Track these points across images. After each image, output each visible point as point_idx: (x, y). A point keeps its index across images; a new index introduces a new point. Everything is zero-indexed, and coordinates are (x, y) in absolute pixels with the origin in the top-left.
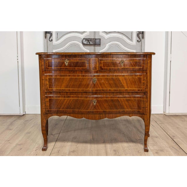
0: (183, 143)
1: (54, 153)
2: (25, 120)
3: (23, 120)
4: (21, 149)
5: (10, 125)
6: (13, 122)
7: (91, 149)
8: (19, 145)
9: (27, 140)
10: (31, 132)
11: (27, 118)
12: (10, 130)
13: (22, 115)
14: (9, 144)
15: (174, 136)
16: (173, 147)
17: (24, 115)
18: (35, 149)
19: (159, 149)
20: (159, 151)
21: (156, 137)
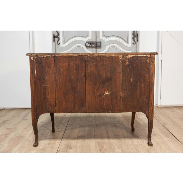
0: (172, 129)
5: (25, 116)
7: (96, 134)
9: (41, 128)
12: (26, 120)
14: (27, 131)
15: (165, 124)
16: (164, 132)
18: (48, 135)
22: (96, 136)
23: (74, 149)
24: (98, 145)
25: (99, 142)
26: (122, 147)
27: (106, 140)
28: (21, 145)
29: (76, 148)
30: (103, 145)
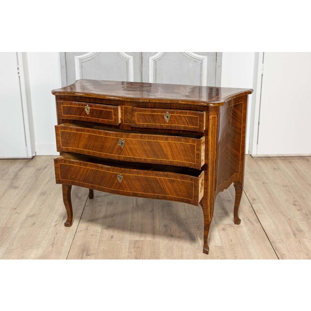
0: (265, 212)
1: (81, 231)
2: (36, 168)
3: (32, 169)
4: (34, 224)
5: (14, 179)
6: (19, 173)
7: (133, 224)
8: (30, 216)
9: (41, 207)
10: (46, 192)
11: (38, 163)
12: (16, 188)
13: (31, 158)
14: (17, 214)
15: (254, 200)
16: (248, 220)
17: (33, 157)
18: (53, 224)
19: (228, 223)
20: (228, 226)
21: (229, 201)
22: (134, 226)
23: (94, 255)
24: (134, 247)
25: (136, 242)
26: (172, 253)
27: (149, 238)
28: (7, 248)
29: (98, 254)
30: (142, 248)
